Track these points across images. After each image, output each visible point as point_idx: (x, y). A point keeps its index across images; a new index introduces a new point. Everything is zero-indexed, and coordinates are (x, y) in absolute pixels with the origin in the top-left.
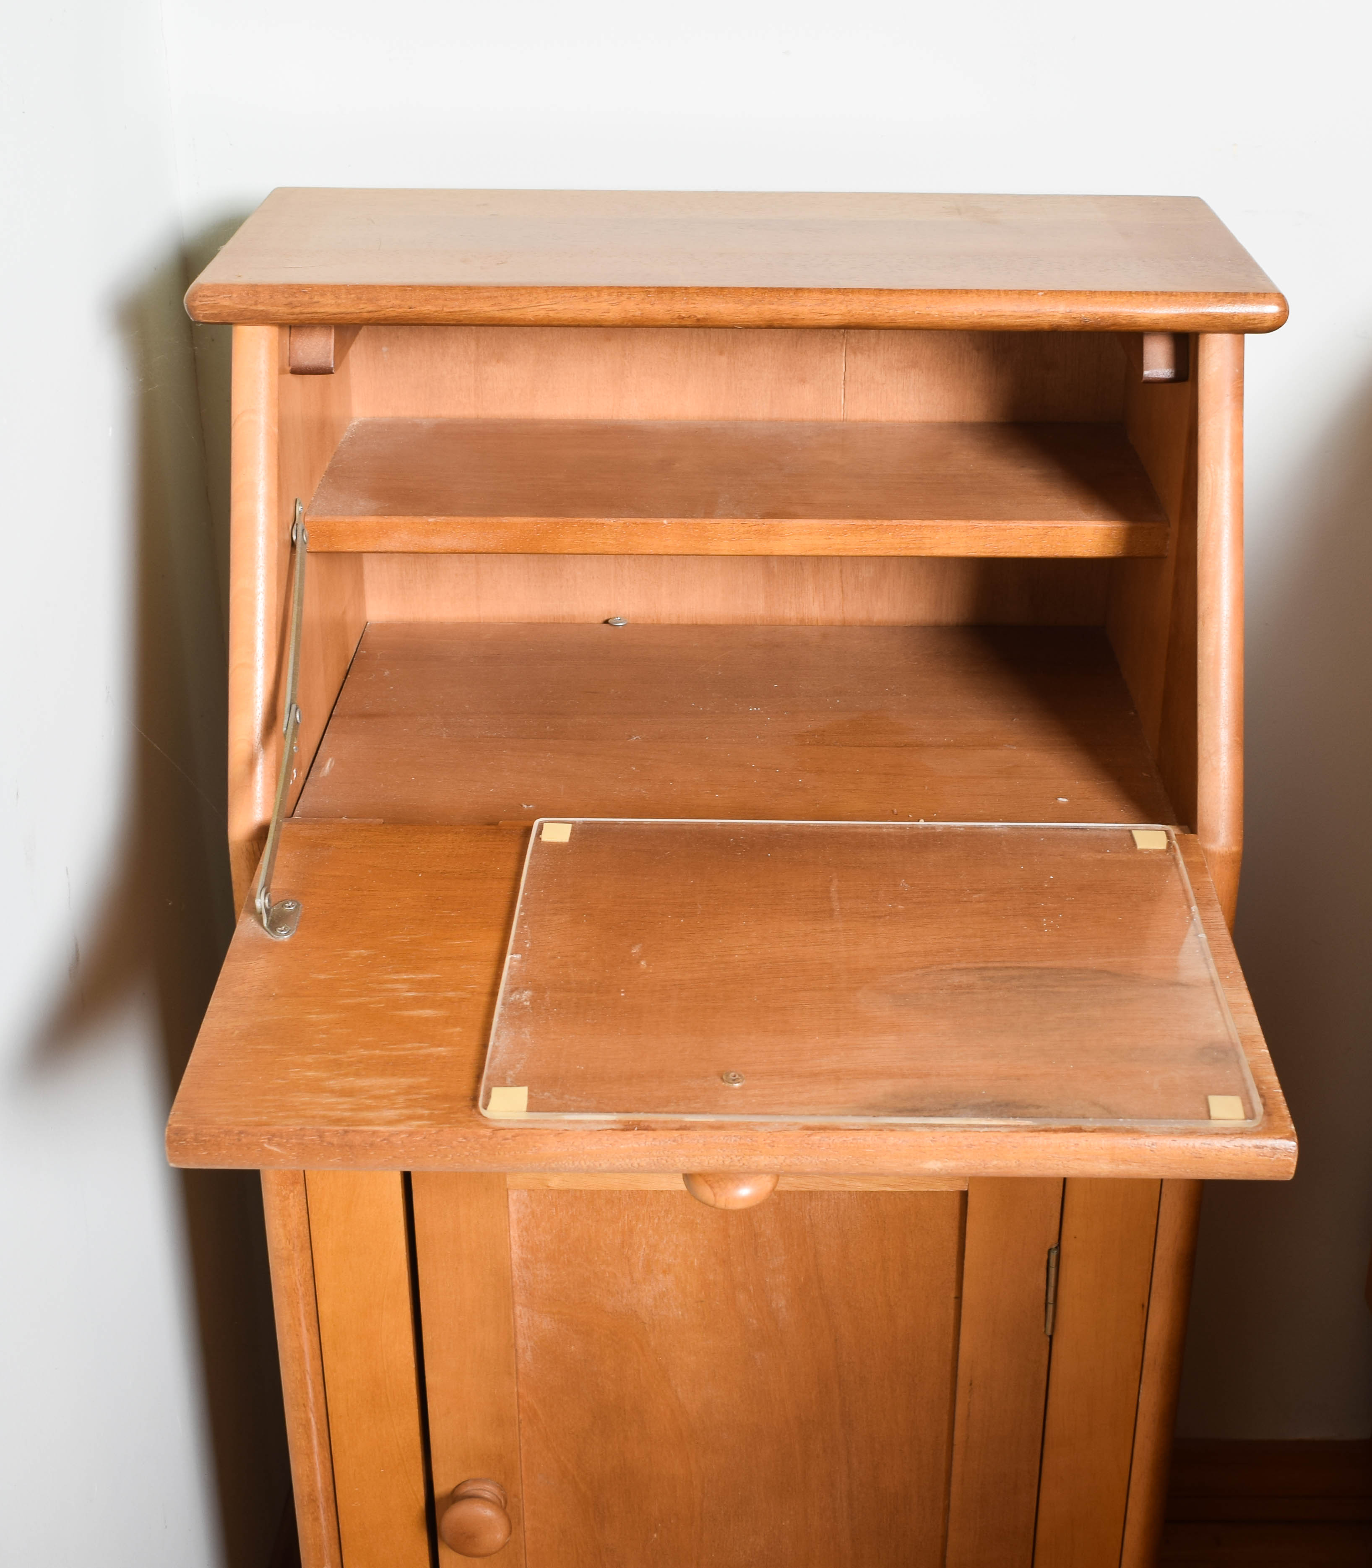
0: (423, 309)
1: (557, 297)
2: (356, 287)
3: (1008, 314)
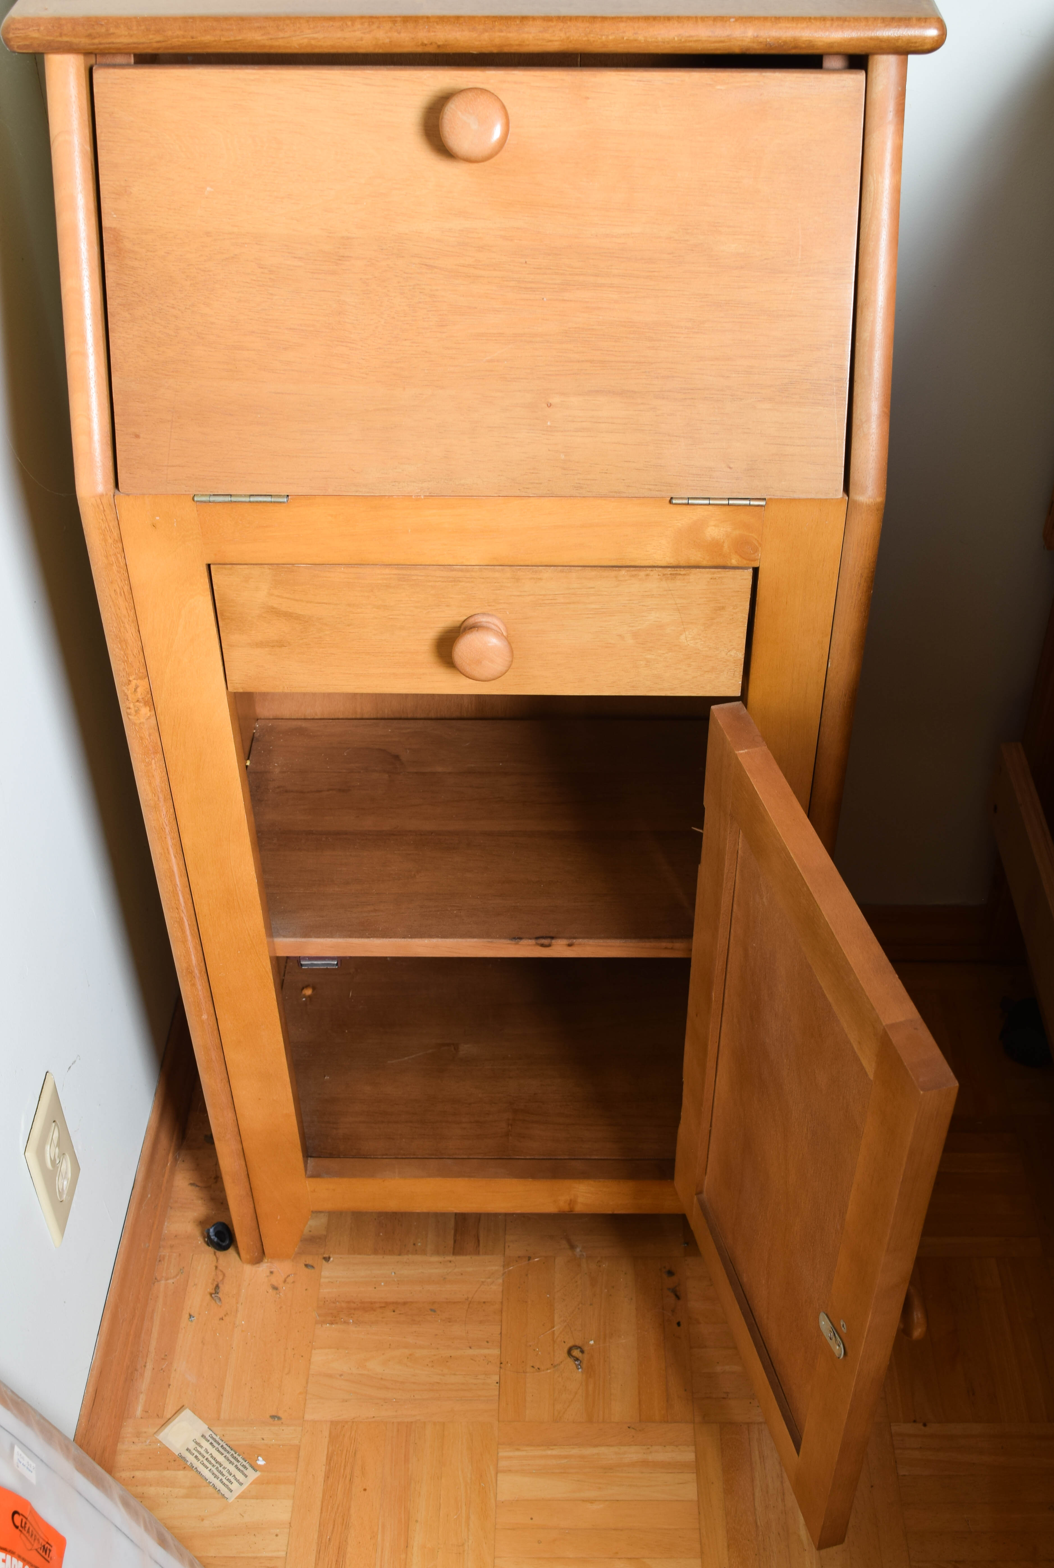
0: (203, 38)
1: (317, 27)
2: (145, 19)
3: (704, 39)
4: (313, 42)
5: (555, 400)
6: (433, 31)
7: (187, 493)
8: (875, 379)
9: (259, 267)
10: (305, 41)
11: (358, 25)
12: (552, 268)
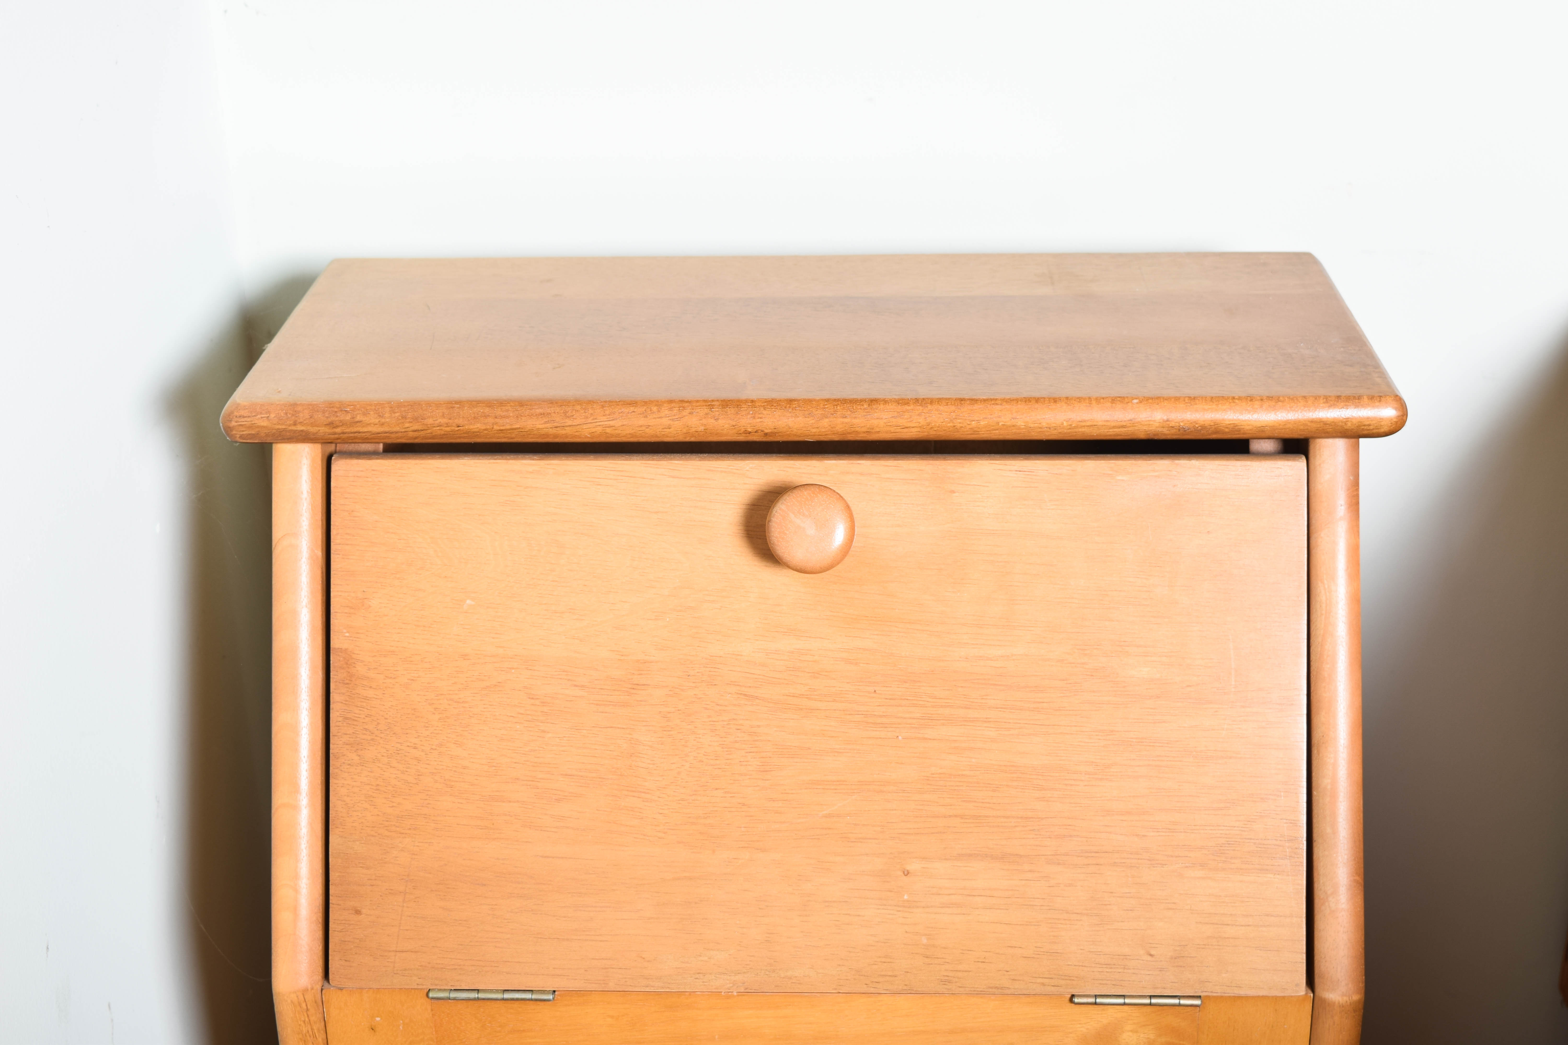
0: (471, 427)
1: (614, 413)
2: (400, 405)
3: (1100, 423)
4: (608, 430)
5: (914, 866)
6: (758, 418)
7: (420, 987)
8: (1341, 838)
9: (529, 698)
10: (599, 430)
11: (665, 411)
12: (909, 698)
